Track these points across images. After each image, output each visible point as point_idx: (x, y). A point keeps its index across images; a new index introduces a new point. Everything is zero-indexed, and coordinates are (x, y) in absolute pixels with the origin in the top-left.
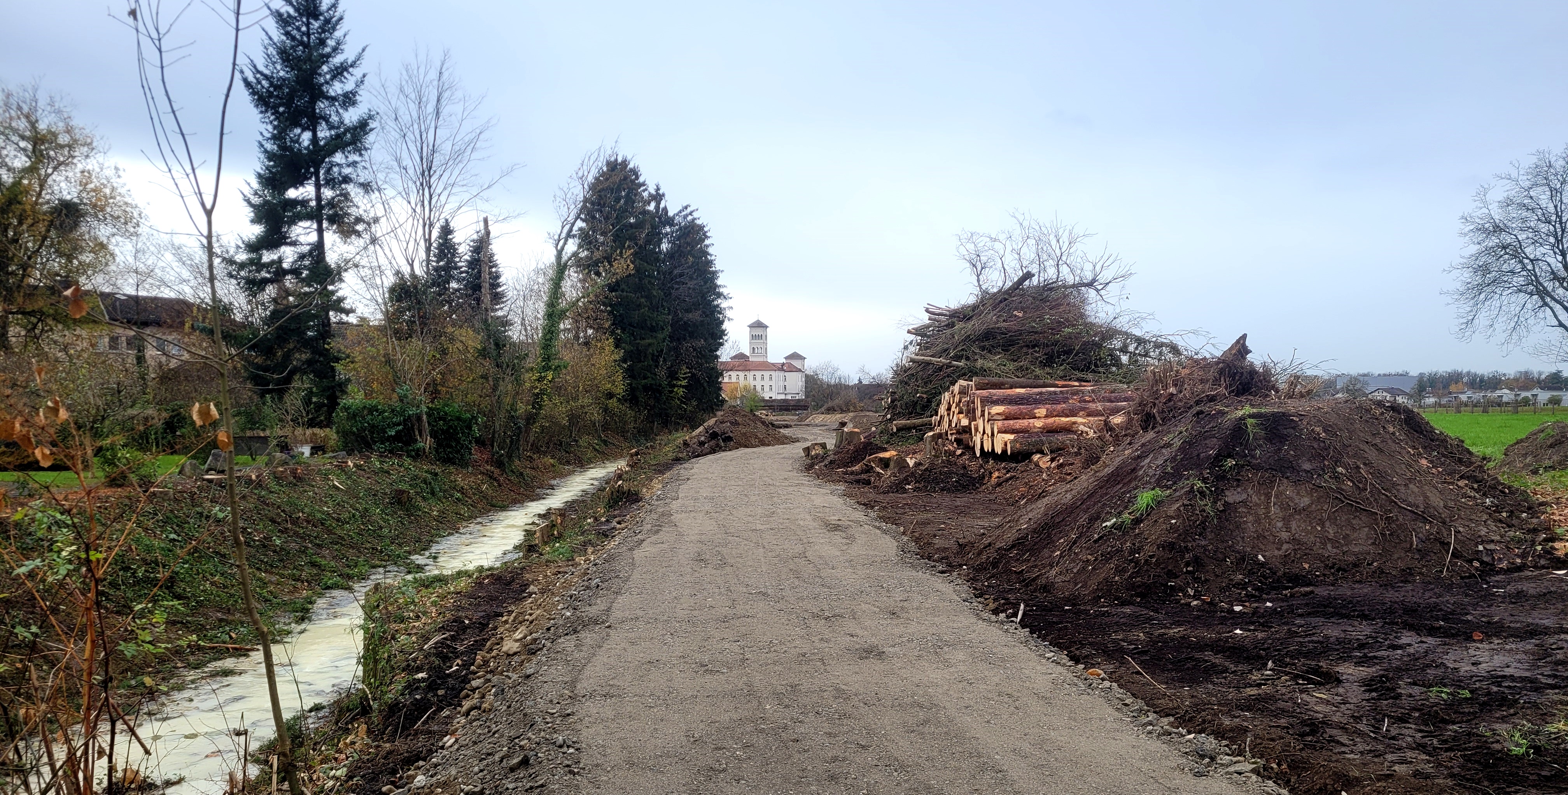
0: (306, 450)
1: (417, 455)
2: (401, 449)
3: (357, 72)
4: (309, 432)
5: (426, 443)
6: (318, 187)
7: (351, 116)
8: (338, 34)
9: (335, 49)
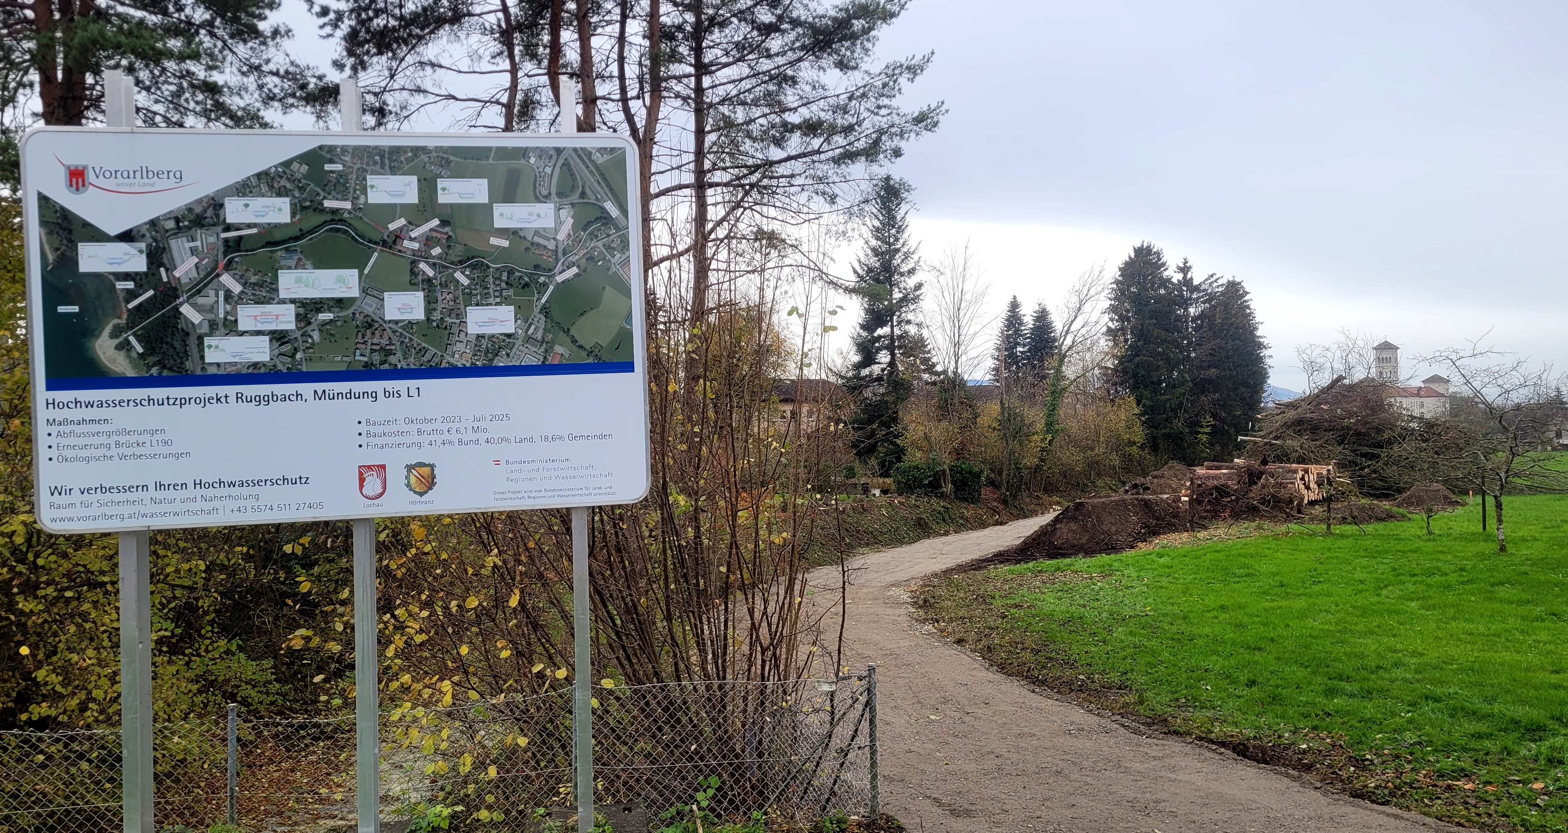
0: (877, 492)
1: (942, 496)
2: (932, 492)
3: (915, 257)
4: (881, 480)
5: (948, 488)
6: (892, 327)
7: (911, 282)
8: (905, 235)
9: (903, 245)
